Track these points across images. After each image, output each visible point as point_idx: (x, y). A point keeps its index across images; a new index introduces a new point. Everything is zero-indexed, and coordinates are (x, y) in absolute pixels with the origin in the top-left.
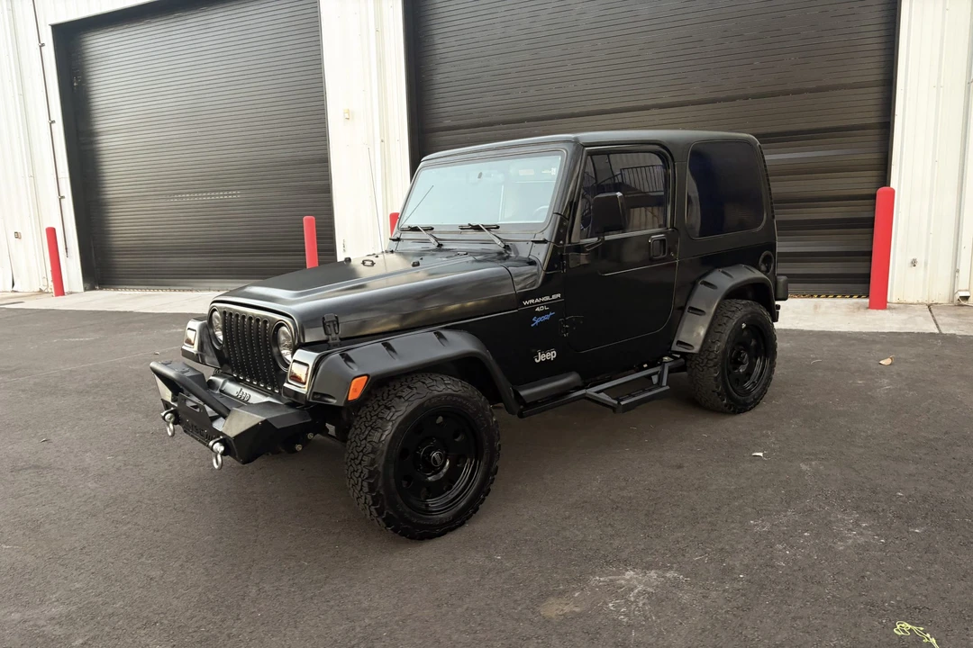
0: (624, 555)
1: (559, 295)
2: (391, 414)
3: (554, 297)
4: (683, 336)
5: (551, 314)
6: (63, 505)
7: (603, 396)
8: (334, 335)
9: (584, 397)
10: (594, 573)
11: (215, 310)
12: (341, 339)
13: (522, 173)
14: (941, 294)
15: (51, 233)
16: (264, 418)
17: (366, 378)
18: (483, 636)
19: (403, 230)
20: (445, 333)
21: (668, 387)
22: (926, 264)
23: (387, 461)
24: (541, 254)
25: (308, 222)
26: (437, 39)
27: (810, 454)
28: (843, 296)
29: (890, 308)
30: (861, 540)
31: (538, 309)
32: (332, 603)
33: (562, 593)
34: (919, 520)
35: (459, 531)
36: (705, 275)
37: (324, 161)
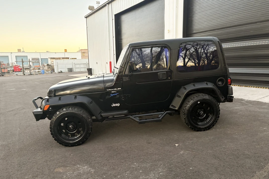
1: (120, 89)
3: (118, 89)
5: (117, 93)
8: (53, 95)
15: (110, 63)
17: (50, 105)
21: (161, 119)
31: (112, 92)
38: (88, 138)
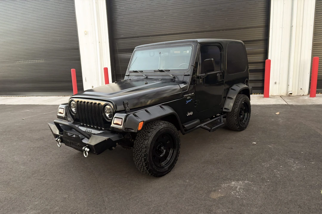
0: (229, 177)
1: (193, 93)
2: (151, 134)
3: (192, 94)
4: (226, 106)
5: (191, 99)
6: (15, 175)
7: (206, 126)
8: (128, 108)
9: (201, 127)
10: (222, 183)
11: (72, 101)
12: (130, 109)
13: (175, 52)
14: (284, 93)
16: (109, 138)
17: (143, 122)
18: (196, 206)
19: (130, 72)
20: (162, 106)
21: (224, 123)
22: (279, 83)
23: (150, 151)
24: (188, 79)
25: (73, 71)
26: (118, 7)
27: (270, 142)
28: (254, 94)
29: (270, 97)
30: (298, 167)
31: (188, 98)
32: (138, 200)
33: (215, 191)
34: (312, 160)
35: (170, 173)
36: (231, 86)
37: (77, 49)
38: (177, 159)
